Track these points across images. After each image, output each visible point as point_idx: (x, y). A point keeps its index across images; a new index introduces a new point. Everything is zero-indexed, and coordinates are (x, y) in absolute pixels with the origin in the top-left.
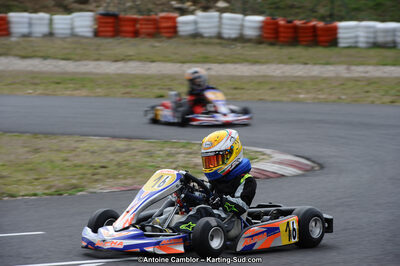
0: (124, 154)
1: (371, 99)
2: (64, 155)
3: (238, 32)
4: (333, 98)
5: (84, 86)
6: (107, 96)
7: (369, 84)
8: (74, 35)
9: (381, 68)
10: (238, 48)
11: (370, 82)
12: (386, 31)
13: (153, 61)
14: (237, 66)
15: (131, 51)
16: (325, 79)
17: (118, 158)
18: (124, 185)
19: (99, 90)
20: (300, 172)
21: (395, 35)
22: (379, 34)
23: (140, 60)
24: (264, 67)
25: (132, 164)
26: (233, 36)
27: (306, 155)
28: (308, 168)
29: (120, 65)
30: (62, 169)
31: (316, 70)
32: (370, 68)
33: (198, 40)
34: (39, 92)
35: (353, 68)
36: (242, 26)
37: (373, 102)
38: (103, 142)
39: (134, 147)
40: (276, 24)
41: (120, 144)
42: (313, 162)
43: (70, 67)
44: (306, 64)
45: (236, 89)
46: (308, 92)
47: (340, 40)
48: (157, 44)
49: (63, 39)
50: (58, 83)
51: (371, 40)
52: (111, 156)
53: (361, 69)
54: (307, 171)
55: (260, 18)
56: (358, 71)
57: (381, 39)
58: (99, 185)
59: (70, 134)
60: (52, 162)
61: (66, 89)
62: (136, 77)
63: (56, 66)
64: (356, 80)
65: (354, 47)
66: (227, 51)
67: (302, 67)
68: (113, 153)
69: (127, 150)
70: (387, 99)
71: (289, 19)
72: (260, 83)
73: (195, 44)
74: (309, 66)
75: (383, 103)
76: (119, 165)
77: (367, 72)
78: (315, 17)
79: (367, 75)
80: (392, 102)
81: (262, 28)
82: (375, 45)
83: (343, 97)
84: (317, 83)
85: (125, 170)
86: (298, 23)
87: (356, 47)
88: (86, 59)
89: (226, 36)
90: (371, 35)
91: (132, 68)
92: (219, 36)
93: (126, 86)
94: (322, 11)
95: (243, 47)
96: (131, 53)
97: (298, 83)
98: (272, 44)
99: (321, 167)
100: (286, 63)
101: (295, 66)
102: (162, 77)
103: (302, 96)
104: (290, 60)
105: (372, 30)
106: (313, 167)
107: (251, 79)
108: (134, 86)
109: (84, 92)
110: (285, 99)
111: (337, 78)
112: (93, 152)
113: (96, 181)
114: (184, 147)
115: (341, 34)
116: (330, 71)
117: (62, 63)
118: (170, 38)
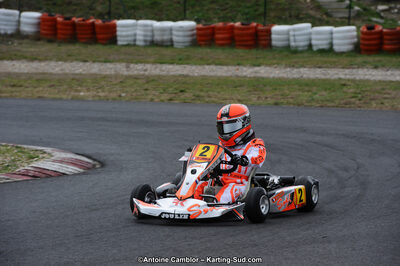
1: (150, 97)
3: (14, 28)
4: (114, 95)
7: (147, 82)
9: (159, 66)
10: (16, 45)
11: (149, 80)
12: (163, 30)
14: (14, 62)
16: (105, 77)
20: (82, 170)
21: (171, 34)
22: (156, 33)
24: (43, 64)
26: (9, 32)
27: (87, 153)
28: (89, 166)
31: (95, 68)
32: (148, 66)
35: (132, 65)
36: (19, 22)
37: (152, 100)
40: (55, 20)
42: (94, 160)
44: (85, 61)
45: (14, 86)
46: (88, 90)
47: (119, 38)
51: (149, 39)
53: (140, 67)
54: (89, 169)
55: (37, 15)
56: (137, 69)
57: (158, 38)
64: (136, 78)
65: (132, 45)
67: (81, 64)
70: (165, 97)
71: (68, 15)
72: (37, 80)
74: (88, 64)
75: (163, 101)
77: (146, 70)
78: (94, 15)
79: (146, 73)
80: (171, 100)
81: (39, 24)
82: (153, 44)
83: (123, 95)
84: (97, 80)
86: (76, 20)
87: (135, 45)
90: (149, 33)
94: (100, 8)
95: (20, 44)
97: (79, 81)
98: (50, 41)
99: (103, 164)
100: (65, 61)
101: (74, 63)
103: (82, 94)
104: (69, 58)
105: (150, 28)
106: (94, 166)
107: (29, 76)
110: (65, 97)
111: (116, 76)
115: (119, 32)
116: (109, 69)
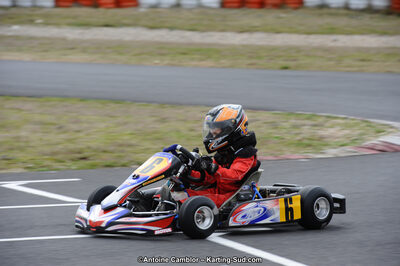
2: (190, 125)
3: (366, 2)
5: (209, 57)
6: (231, 67)
8: (200, 6)
10: (367, 20)
13: (278, 32)
14: (364, 37)
15: (256, 22)
19: (223, 61)
23: (265, 31)
24: (392, 38)
26: (361, 7)
29: (245, 36)
30: (188, 139)
33: (325, 11)
34: (166, 62)
39: (259, 118)
43: (196, 37)
45: (363, 60)
48: (284, 15)
49: (190, 10)
50: (184, 54)
59: (196, 105)
60: (178, 131)
61: (193, 59)
62: (261, 48)
63: (182, 37)
66: (354, 22)
69: (252, 121)
73: (321, 15)
88: (212, 30)
89: (353, 6)
91: (258, 39)
92: (347, 7)
93: (251, 57)
95: (371, 18)
96: (257, 24)
102: (289, 49)
107: (378, 51)
108: (259, 58)
109: (209, 63)
114: (308, 119)
117: (188, 34)
118: (296, 8)
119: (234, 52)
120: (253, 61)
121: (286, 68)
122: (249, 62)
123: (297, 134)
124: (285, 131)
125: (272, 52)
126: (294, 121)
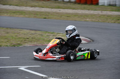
0: (34, 35)
1: (108, 21)
2: (16, 35)
5: (22, 14)
6: (29, 17)
10: (69, 5)
13: (43, 8)
14: (68, 10)
15: (36, 4)
17: (32, 36)
18: (34, 44)
19: (26, 15)
20: (87, 42)
21: (116, 2)
22: (111, 2)
23: (39, 7)
25: (36, 38)
26: (67, 1)
27: (88, 37)
29: (33, 8)
30: (15, 39)
31: (92, 12)
34: (9, 15)
38: (28, 31)
39: (37, 33)
41: (33, 32)
43: (18, 8)
44: (89, 10)
45: (68, 17)
48: (44, 2)
50: (14, 13)
52: (30, 36)
53: (105, 12)
58: (26, 44)
59: (18, 28)
60: (12, 36)
61: (17, 15)
62: (38, 12)
63: (14, 8)
66: (65, 5)
68: (31, 34)
69: (35, 34)
70: (113, 21)
72: (75, 15)
73: (56, 3)
76: (32, 38)
77: (107, 13)
82: (110, 5)
85: (34, 40)
87: (104, 5)
88: (23, 6)
89: (65, 1)
91: (37, 9)
92: (63, 1)
93: (35, 15)
99: (93, 41)
102: (46, 12)
106: (90, 41)
107: (72, 14)
108: (37, 15)
109: (22, 16)
112: (25, 34)
113: (25, 43)
114: (52, 33)
115: (100, 1)
116: (96, 12)
119: (30, 13)
120: (35, 16)
121: (45, 18)
122: (34, 16)
123: (48, 38)
124: (45, 37)
125: (41, 13)
126: (47, 34)
